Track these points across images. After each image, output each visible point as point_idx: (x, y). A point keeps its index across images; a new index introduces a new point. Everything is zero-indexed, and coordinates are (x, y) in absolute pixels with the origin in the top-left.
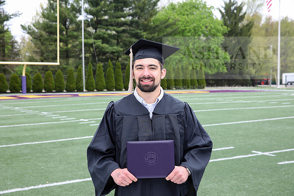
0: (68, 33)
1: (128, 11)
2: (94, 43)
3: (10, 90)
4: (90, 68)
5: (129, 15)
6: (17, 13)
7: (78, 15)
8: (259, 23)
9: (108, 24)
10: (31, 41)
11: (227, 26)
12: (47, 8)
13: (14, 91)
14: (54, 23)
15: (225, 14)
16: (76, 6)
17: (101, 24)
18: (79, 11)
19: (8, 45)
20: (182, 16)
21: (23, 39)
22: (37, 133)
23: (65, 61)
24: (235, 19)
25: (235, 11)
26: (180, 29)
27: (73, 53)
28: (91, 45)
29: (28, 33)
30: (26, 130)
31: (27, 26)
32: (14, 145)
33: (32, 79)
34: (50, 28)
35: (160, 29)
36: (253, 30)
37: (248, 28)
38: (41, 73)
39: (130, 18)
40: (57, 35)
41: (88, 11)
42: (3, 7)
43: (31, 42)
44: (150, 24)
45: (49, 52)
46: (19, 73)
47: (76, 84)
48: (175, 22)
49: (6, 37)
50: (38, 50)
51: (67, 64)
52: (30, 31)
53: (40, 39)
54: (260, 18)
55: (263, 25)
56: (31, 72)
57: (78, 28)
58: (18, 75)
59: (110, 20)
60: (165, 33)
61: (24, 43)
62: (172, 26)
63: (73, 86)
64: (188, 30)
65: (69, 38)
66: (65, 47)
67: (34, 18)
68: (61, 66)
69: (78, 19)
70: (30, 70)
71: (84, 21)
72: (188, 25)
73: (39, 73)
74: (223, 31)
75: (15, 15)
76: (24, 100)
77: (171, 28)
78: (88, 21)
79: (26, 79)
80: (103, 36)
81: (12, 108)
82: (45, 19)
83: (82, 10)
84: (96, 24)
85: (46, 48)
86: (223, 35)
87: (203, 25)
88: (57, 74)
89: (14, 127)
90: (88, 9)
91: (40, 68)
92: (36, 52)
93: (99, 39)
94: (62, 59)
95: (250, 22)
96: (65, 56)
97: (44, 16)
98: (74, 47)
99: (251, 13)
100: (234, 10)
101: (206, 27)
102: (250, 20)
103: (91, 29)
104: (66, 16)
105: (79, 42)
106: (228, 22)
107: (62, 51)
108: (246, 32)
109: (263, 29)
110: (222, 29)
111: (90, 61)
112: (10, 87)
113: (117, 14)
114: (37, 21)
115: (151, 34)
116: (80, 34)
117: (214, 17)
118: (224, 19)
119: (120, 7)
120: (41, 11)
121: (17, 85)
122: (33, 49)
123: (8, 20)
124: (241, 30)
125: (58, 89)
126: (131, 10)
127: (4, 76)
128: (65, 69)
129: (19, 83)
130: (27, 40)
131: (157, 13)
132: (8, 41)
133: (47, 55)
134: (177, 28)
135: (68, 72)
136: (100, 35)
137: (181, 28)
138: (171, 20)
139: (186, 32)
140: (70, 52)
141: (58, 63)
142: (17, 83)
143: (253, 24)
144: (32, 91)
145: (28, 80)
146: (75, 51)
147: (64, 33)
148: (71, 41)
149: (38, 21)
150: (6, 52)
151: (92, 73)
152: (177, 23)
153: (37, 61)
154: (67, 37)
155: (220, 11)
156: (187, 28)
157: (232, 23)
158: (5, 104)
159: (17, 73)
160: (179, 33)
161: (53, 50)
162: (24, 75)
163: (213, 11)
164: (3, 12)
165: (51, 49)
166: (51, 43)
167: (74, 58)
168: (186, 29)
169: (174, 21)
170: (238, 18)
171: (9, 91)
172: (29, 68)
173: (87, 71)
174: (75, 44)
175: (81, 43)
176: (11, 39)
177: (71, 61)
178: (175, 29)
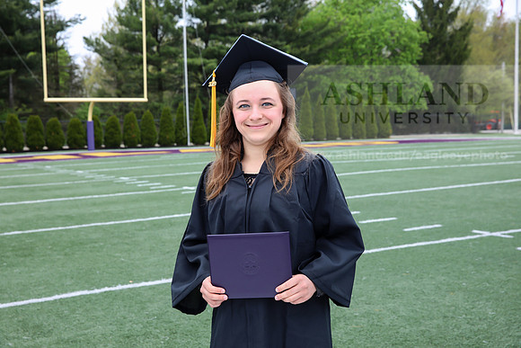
0: (161, 50)
1: (259, 11)
2: (205, 65)
3: (69, 145)
4: (198, 107)
5: (262, 17)
6: (77, 17)
7: (176, 18)
8: (482, 25)
9: (226, 33)
10: (101, 63)
11: (428, 32)
12: (126, 8)
13: (74, 146)
14: (137, 33)
15: (423, 10)
16: (173, 4)
17: (215, 33)
18: (179, 12)
19: (63, 70)
20: (350, 16)
21: (88, 61)
22: (112, 208)
23: (156, 96)
24: (441, 18)
25: (441, 6)
26: (347, 39)
27: (170, 82)
28: (199, 68)
29: (96, 51)
30: (94, 204)
31: (93, 38)
32: (76, 226)
33: (103, 126)
34: (131, 41)
35: (314, 39)
36: (472, 37)
37: (462, 33)
38: (118, 116)
39: (263, 21)
40: (142, 53)
41: (193, 11)
42: (55, 7)
43: (100, 65)
44: (296, 31)
45: (130, 82)
46: (83, 117)
47: (176, 132)
48: (339, 26)
49: (61, 58)
50: (113, 79)
51: (161, 101)
52: (98, 48)
53: (115, 61)
54: (483, 17)
55: (488, 28)
56: (102, 115)
57: (177, 41)
58: (80, 121)
59: (229, 25)
60: (322, 46)
61: (89, 69)
62: (334, 34)
63: (171, 136)
64: (360, 40)
65: (162, 58)
66: (156, 73)
67: (105, 27)
68: (150, 105)
69: (177, 26)
70: (100, 111)
71: (187, 28)
72: (360, 30)
73: (115, 116)
74: (421, 40)
75: (75, 21)
76: (91, 159)
77: (332, 37)
78: (193, 28)
79: (94, 127)
80: (219, 52)
81: (72, 172)
82: (124, 28)
83: (184, 10)
84: (206, 33)
85: (125, 75)
86: (421, 47)
87: (386, 30)
88: (143, 117)
89: (75, 200)
90: (193, 8)
91: (116, 107)
92: (109, 82)
93: (213, 58)
94: (152, 92)
95: (467, 24)
96: (157, 87)
97: (120, 21)
98: (170, 71)
99: (467, 8)
100: (438, 4)
101: (392, 34)
102: (466, 21)
103: (198, 42)
104: (157, 21)
105: (179, 63)
106: (429, 25)
107: (152, 79)
108: (460, 41)
109: (489, 35)
110: (418, 36)
111: (197, 95)
112: (68, 140)
113: (242, 15)
114: (109, 30)
115: (299, 47)
116: (180, 50)
117: (404, 16)
118: (422, 19)
119: (245, 4)
120: (116, 13)
121: (79, 136)
122: (104, 76)
123: (62, 29)
124: (452, 37)
125: (146, 142)
126: (265, 9)
127: (59, 122)
128: (156, 108)
129: (82, 134)
130: (95, 64)
131: (308, 11)
132: (64, 65)
133: (128, 87)
134: (342, 37)
135: (162, 113)
136: (215, 50)
137: (350, 36)
138: (331, 23)
139: (358, 42)
140: (165, 81)
141: (145, 99)
142: (78, 133)
143: (472, 27)
144: (103, 146)
145: (97, 128)
146: (173, 78)
147: (155, 49)
148: (166, 62)
149: (112, 30)
150: (61, 82)
151: (202, 114)
152: (342, 28)
153: (111, 97)
154: (160, 56)
155: (415, 6)
156: (359, 35)
157: (436, 25)
158: (61, 166)
159: (79, 118)
160: (346, 44)
161: (137, 77)
162: (90, 119)
163: (403, 6)
164: (55, 17)
165: (133, 76)
166: (133, 67)
167: (171, 90)
168: (357, 38)
169: (336, 25)
170: (445, 16)
171: (67, 147)
172: (98, 109)
173: (193, 111)
174: (171, 68)
175: (182, 65)
176: (68, 62)
177: (167, 95)
178: (339, 37)
